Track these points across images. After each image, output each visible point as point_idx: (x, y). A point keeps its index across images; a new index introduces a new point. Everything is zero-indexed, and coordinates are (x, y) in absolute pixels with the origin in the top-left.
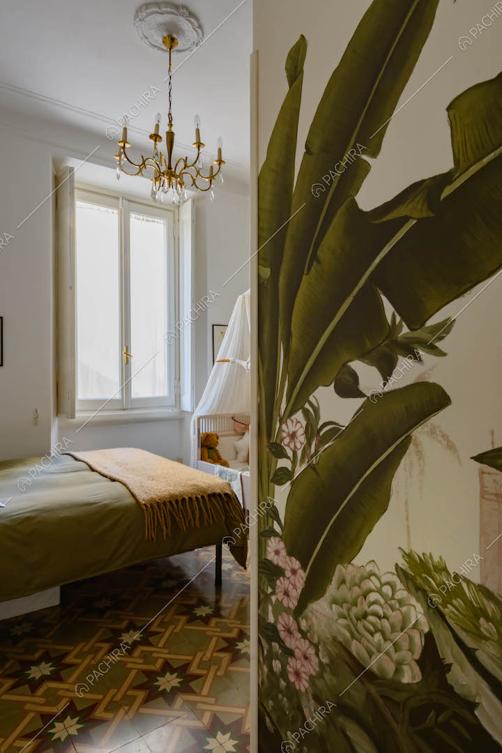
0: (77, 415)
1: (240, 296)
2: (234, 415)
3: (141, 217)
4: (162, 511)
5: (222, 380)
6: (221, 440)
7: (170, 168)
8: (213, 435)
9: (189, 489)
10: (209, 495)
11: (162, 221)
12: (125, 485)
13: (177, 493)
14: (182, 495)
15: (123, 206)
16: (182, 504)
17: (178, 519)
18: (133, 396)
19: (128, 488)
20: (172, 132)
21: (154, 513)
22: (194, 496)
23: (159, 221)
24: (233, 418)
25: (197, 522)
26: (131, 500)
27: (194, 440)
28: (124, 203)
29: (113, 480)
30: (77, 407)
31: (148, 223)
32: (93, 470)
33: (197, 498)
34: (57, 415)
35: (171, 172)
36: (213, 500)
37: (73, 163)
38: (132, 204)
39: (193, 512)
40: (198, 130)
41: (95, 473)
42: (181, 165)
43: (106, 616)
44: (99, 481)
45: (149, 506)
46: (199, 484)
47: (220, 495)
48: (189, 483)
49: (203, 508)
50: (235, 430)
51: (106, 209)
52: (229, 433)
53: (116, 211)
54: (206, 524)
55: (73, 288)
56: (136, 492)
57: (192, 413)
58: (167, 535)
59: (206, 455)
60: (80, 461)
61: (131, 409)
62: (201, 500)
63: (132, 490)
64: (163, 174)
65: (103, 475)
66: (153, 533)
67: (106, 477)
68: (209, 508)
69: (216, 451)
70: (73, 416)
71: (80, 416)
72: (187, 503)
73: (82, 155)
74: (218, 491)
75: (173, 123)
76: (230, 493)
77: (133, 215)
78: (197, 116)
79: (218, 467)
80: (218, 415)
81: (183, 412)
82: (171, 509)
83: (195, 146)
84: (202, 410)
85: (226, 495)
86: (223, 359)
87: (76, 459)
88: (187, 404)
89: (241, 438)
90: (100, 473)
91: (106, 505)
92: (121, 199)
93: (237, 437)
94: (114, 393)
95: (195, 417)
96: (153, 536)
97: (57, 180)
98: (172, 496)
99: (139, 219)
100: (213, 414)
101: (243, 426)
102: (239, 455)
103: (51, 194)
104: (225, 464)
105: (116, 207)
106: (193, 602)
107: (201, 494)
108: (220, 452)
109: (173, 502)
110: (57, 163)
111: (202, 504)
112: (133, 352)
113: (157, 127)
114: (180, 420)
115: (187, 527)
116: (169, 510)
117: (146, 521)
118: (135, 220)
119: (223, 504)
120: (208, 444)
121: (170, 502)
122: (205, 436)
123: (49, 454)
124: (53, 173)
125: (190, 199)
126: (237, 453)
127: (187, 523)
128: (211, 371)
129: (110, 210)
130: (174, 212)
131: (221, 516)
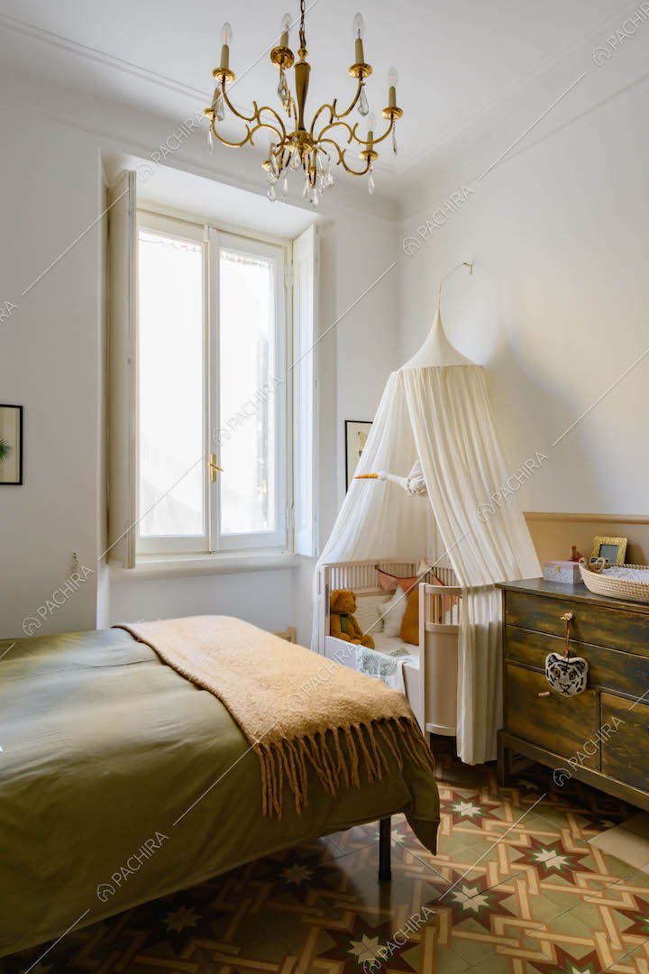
0: (138, 561)
1: (393, 374)
2: (378, 561)
3: (236, 258)
4: (292, 758)
5: (363, 506)
6: (359, 602)
7: (301, 128)
8: (348, 593)
9: (337, 710)
10: (373, 723)
11: (267, 265)
12: (221, 700)
13: (316, 719)
14: (326, 723)
15: (209, 237)
16: (327, 743)
17: (319, 771)
18: (223, 532)
19: (226, 707)
20: (306, 64)
21: (276, 761)
22: (348, 725)
23: (262, 263)
24: (376, 567)
25: (355, 774)
26: (233, 736)
27: (319, 603)
28: (211, 234)
29: (199, 687)
30: (139, 549)
31: (247, 266)
32: (164, 662)
33: (353, 728)
34: (107, 562)
35: (305, 134)
36: (381, 731)
37: (134, 164)
38: (221, 235)
39: (347, 757)
40: (359, 42)
41: (166, 668)
42: (325, 116)
43: (186, 955)
44: (174, 687)
45: (267, 747)
46: (354, 698)
47: (392, 721)
48: (336, 696)
49: (364, 748)
50: (380, 586)
51: (184, 244)
52: (372, 590)
53: (198, 248)
54: (370, 778)
55: (132, 362)
56: (243, 716)
57: (315, 559)
58: (301, 804)
59: (338, 627)
60: (141, 642)
61: (220, 552)
62: (360, 733)
63: (235, 713)
64: (290, 138)
65: (181, 674)
66: (276, 802)
67: (186, 677)
68: (375, 749)
69: (353, 619)
70: (132, 565)
71: (143, 563)
72: (336, 738)
73: (146, 152)
74: (388, 714)
75: (307, 48)
76: (409, 717)
77: (224, 254)
78: (358, 15)
79: (361, 650)
80: (354, 563)
81: (298, 555)
82: (307, 751)
83: (353, 73)
84: (332, 553)
85: (403, 720)
86: (366, 473)
87: (136, 638)
88: (305, 544)
89: (390, 599)
90: (175, 669)
91: (188, 747)
92: (206, 227)
93: (384, 598)
94: (194, 527)
95: (319, 566)
96: (277, 808)
97: (109, 195)
98: (309, 725)
99: (234, 260)
100: (348, 560)
101: (393, 579)
102: (387, 626)
103: (100, 217)
104: (367, 642)
105: (198, 239)
106: (345, 924)
107: (360, 720)
108: (358, 621)
109: (311, 738)
110: (109, 165)
111: (361, 739)
112: (224, 462)
113: (286, 36)
114: (293, 568)
115: (335, 786)
116: (305, 755)
117: (264, 780)
118: (227, 261)
119: (398, 737)
120: (341, 608)
121: (306, 738)
122: (336, 596)
123: (93, 627)
124: (104, 184)
125: (312, 226)
126: (383, 621)
127: (336, 777)
128: (342, 501)
129: (190, 246)
130: (286, 248)
131: (396, 762)
